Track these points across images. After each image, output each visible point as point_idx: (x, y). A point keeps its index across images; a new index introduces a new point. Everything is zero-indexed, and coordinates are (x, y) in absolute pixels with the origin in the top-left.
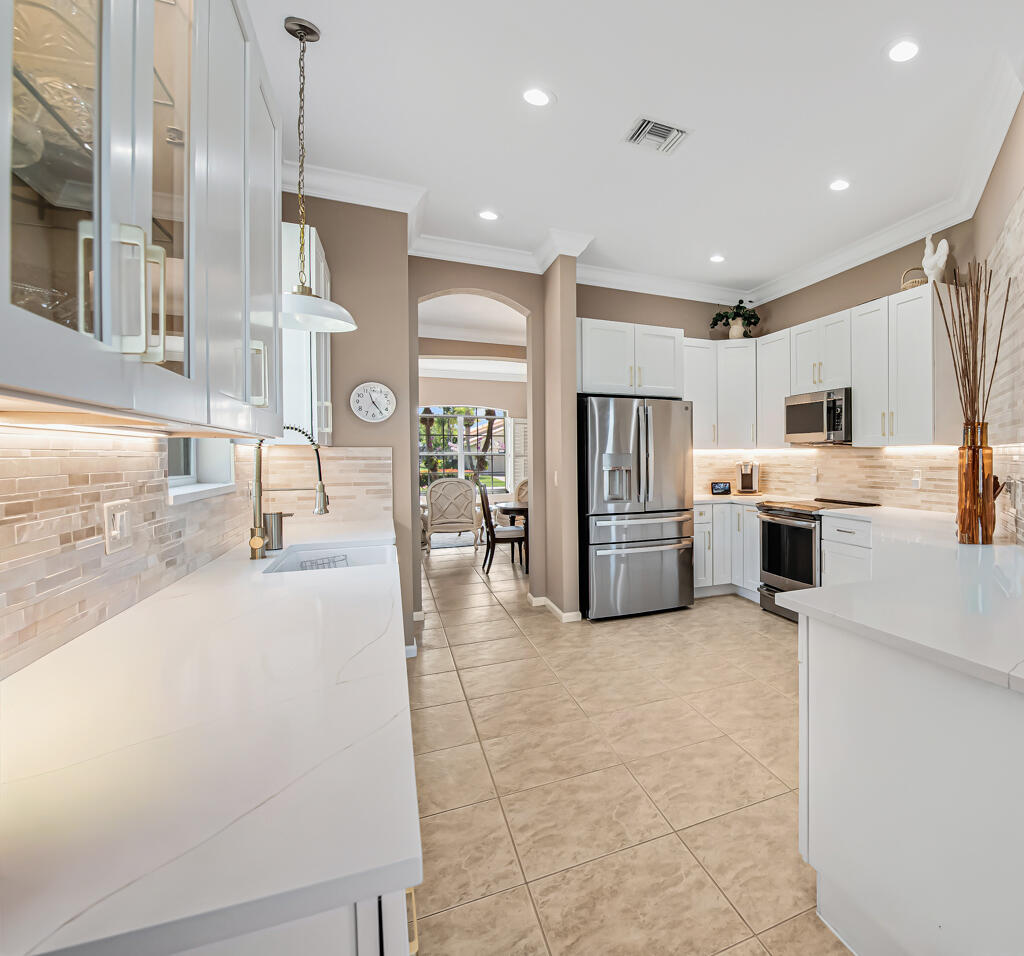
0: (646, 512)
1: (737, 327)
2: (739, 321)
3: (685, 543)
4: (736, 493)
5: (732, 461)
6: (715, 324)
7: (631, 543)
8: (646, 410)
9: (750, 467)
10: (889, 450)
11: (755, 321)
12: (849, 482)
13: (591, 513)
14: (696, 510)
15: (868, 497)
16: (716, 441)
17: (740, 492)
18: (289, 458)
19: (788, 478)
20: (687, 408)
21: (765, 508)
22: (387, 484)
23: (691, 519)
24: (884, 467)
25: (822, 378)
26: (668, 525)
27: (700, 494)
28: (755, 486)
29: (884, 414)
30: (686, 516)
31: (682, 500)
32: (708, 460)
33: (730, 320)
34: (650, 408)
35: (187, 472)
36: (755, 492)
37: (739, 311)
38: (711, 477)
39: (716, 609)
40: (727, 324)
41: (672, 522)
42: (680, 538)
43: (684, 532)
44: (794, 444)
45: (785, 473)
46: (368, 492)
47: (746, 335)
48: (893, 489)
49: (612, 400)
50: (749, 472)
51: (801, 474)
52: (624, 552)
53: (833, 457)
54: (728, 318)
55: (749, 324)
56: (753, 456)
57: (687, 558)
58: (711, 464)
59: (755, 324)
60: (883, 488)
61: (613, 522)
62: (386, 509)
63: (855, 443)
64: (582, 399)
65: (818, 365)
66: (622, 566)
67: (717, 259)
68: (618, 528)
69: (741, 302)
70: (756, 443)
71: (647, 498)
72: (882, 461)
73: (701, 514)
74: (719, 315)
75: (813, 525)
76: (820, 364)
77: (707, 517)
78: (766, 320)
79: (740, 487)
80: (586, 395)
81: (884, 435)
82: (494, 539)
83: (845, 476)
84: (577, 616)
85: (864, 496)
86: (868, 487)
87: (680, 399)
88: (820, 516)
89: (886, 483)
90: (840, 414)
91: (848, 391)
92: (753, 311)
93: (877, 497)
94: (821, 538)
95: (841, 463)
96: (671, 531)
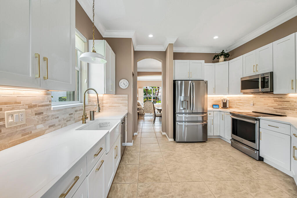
0: (192, 113)
1: (222, 58)
2: (223, 56)
3: (205, 123)
4: (221, 108)
5: (219, 99)
6: (214, 58)
7: (188, 122)
8: (193, 84)
9: (226, 101)
10: (291, 95)
12: (268, 107)
13: (176, 112)
14: (208, 113)
15: (279, 112)
16: (215, 92)
18: (108, 97)
19: (241, 104)
20: (205, 83)
21: (232, 114)
22: (126, 103)
23: (207, 116)
24: (289, 102)
25: (258, 70)
26: (199, 117)
27: (210, 108)
28: (228, 106)
29: (293, 81)
30: (205, 115)
31: (203, 110)
32: (212, 98)
33: (219, 57)
34: (194, 83)
35: (78, 100)
36: (228, 108)
37: (222, 54)
38: (212, 103)
39: (215, 143)
40: (218, 58)
41: (200, 116)
42: (203, 121)
43: (204, 119)
44: (244, 93)
45: (239, 102)
46: (123, 105)
47: (225, 60)
48: (295, 110)
49: (183, 81)
50: (225, 102)
51: (246, 103)
52: (187, 124)
53: (260, 97)
54: (218, 56)
55: (226, 57)
56: (226, 97)
57: (205, 127)
58: (212, 99)
59: (228, 57)
60: (288, 110)
61: (184, 115)
62: (126, 109)
63: (274, 93)
64: (174, 81)
65: (255, 66)
66: (186, 128)
67: (216, 37)
68: (185, 117)
69: (223, 51)
70: (229, 93)
71: (193, 109)
72: (287, 99)
73: (210, 114)
74: (215, 56)
75: (256, 122)
76: (257, 65)
77: (212, 115)
78: (231, 56)
79: (222, 106)
80: (176, 80)
81: (293, 89)
82: (155, 116)
83: (267, 104)
84: (173, 140)
85: (276, 112)
86: (279, 109)
87: (203, 80)
88: (259, 119)
89: (290, 108)
90: (268, 82)
91: (272, 74)
92: (228, 53)
93: (285, 113)
94: (259, 127)
95: (264, 100)
96: (200, 119)
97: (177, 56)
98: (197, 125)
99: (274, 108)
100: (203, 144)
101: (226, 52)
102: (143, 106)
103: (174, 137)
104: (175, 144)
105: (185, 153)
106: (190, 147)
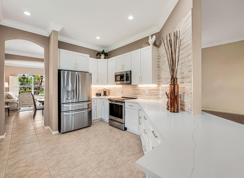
0: (78, 102)
1: (103, 56)
2: (103, 55)
3: (90, 109)
4: (102, 96)
5: (101, 88)
6: (97, 55)
7: (75, 110)
8: (78, 75)
9: (106, 90)
10: (139, 86)
11: (107, 55)
12: (129, 93)
13: (62, 103)
14: (92, 101)
15: (135, 97)
16: (98, 83)
17: (104, 96)
19: (115, 92)
20: (90, 75)
21: (110, 100)
23: (91, 103)
24: (138, 90)
25: (124, 68)
26: (85, 105)
27: (94, 96)
28: (107, 94)
29: (140, 77)
30: (90, 102)
31: (89, 98)
32: (95, 88)
33: (101, 54)
34: (80, 74)
36: (107, 95)
37: (103, 52)
38: (96, 92)
39: (97, 126)
40: (100, 56)
42: (88, 108)
43: (89, 106)
44: (117, 84)
45: (114, 91)
47: (105, 58)
48: (140, 95)
49: (70, 71)
50: (106, 91)
51: (118, 91)
52: (74, 113)
53: (126, 87)
54: (100, 54)
55: (106, 56)
56: (106, 87)
57: (90, 113)
58: (96, 89)
59: (107, 56)
61: (71, 105)
63: (132, 84)
64: (59, 71)
65: (123, 65)
66: (73, 117)
67: (98, 38)
68: (72, 106)
69: (104, 50)
70: (107, 83)
71: (79, 98)
72: (138, 88)
73: (94, 101)
74: (98, 53)
75: (123, 104)
76: (124, 65)
77: (95, 102)
78: (109, 55)
79: (103, 94)
80: (61, 70)
81: (140, 82)
82: (36, 109)
83: (129, 92)
84: (57, 132)
85: (133, 96)
86: (135, 94)
87: (88, 72)
88: (124, 102)
89: (139, 93)
90: (129, 77)
91: (131, 71)
92: (107, 53)
93: (137, 97)
94: (125, 107)
95: (128, 89)
96: (86, 107)
97: (62, 45)
98: (84, 112)
99: (132, 94)
100: (88, 129)
101: (106, 52)
102: (17, 99)
103: (59, 129)
104: (61, 135)
105: (70, 142)
106: (76, 134)
